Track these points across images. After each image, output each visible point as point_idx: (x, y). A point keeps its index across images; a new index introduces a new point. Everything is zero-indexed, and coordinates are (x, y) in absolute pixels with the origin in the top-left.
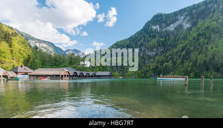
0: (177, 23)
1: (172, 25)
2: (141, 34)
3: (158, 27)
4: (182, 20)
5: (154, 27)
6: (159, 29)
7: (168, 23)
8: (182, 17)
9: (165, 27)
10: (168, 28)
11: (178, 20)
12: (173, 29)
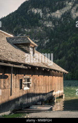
0: (65, 10)
1: (58, 12)
2: (17, 16)
3: (40, 11)
4: (71, 7)
5: (35, 11)
6: (41, 14)
7: (54, 7)
8: (70, 4)
9: (49, 13)
10: (54, 14)
11: (65, 6)
12: (59, 16)
